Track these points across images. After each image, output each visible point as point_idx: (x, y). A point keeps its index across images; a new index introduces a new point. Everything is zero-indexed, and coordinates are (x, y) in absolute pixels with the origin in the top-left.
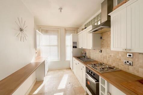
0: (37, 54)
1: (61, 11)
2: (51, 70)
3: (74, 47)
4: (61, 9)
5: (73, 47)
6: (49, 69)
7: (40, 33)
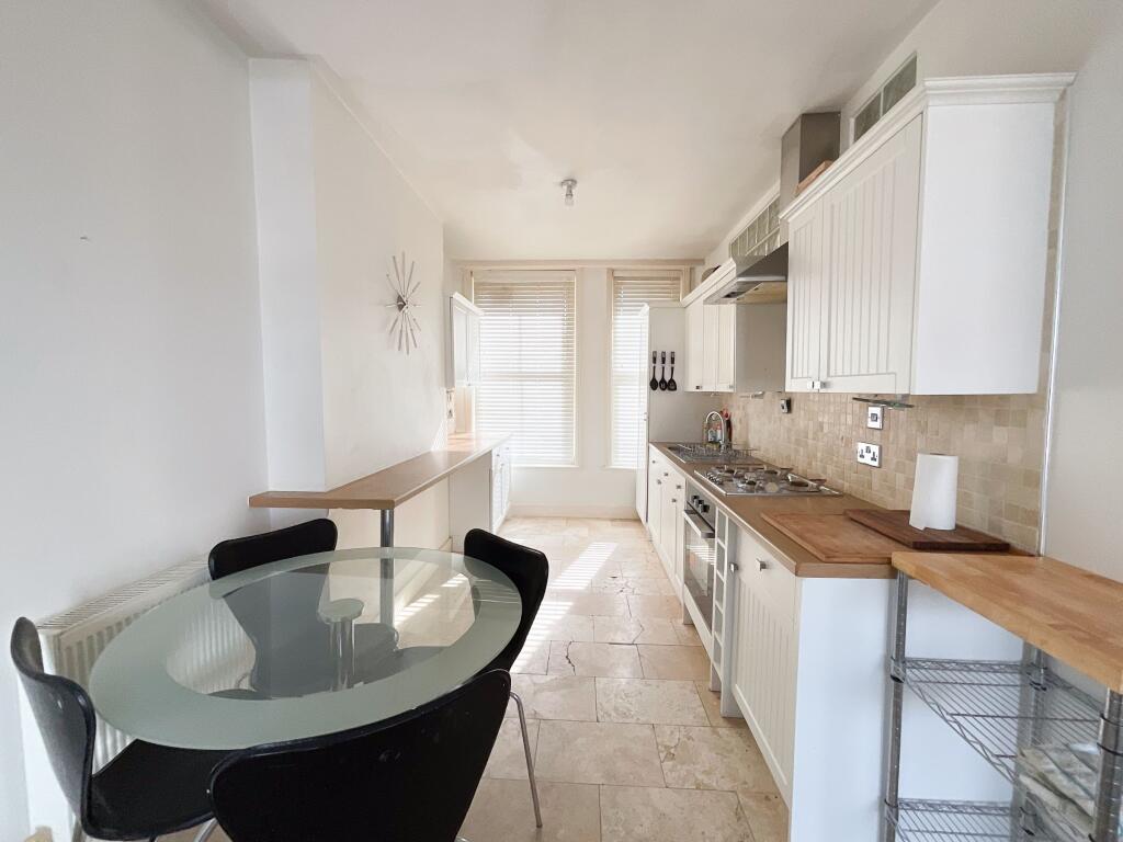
0: (453, 420)
1: (570, 194)
2: (527, 517)
3: (661, 384)
4: (570, 183)
5: (654, 384)
6: (512, 508)
7: (471, 305)
